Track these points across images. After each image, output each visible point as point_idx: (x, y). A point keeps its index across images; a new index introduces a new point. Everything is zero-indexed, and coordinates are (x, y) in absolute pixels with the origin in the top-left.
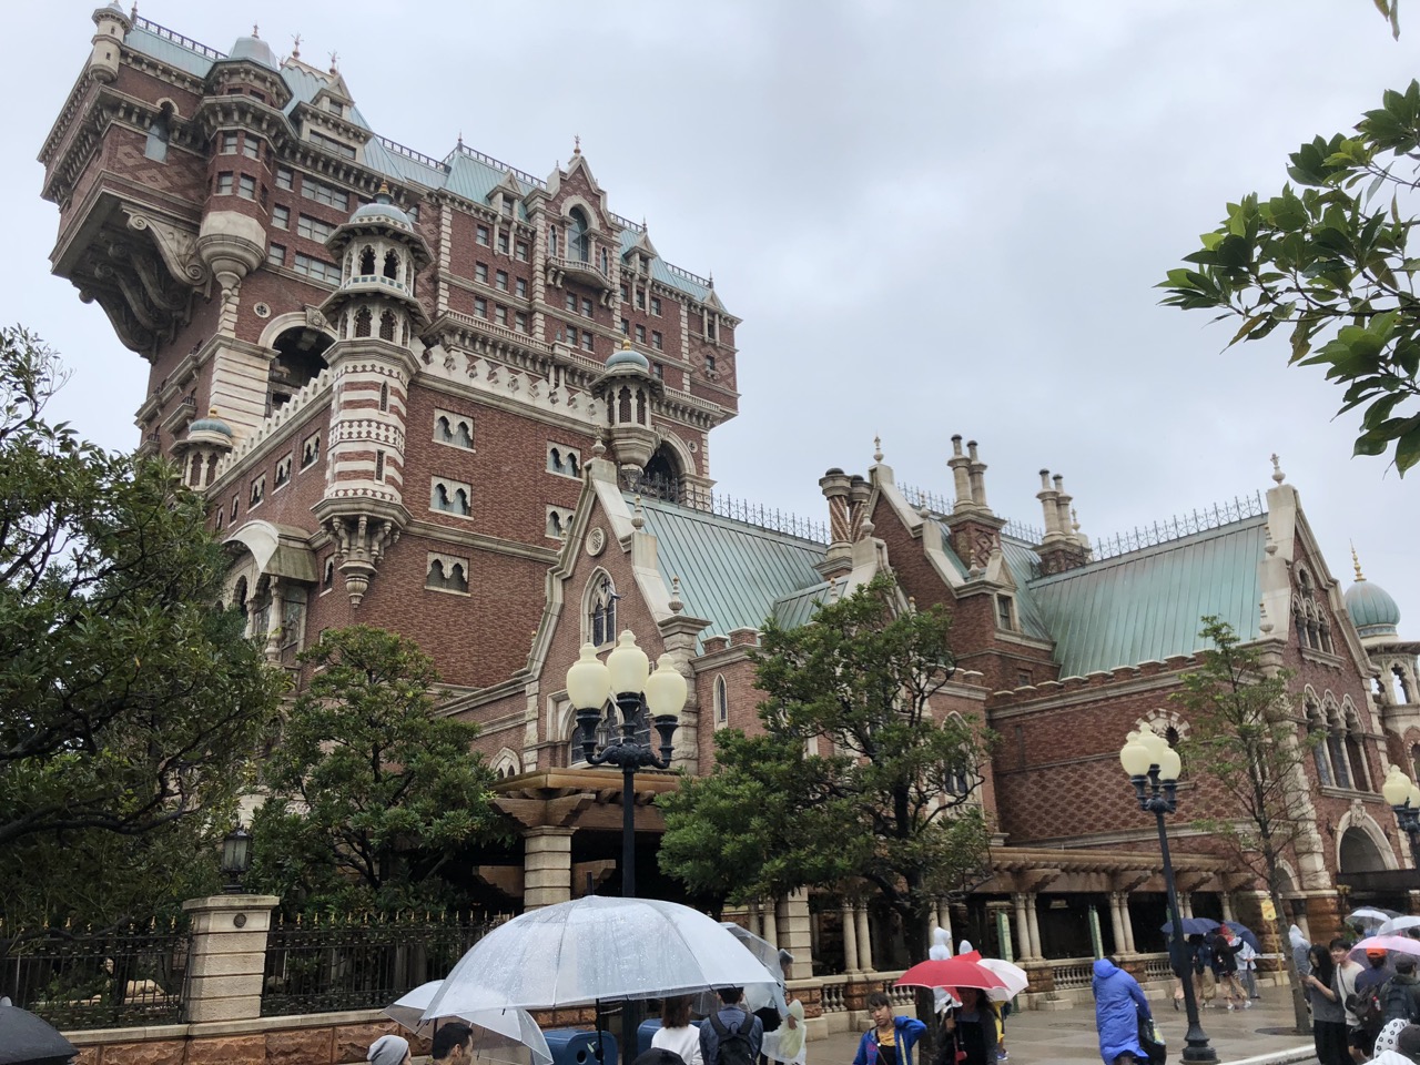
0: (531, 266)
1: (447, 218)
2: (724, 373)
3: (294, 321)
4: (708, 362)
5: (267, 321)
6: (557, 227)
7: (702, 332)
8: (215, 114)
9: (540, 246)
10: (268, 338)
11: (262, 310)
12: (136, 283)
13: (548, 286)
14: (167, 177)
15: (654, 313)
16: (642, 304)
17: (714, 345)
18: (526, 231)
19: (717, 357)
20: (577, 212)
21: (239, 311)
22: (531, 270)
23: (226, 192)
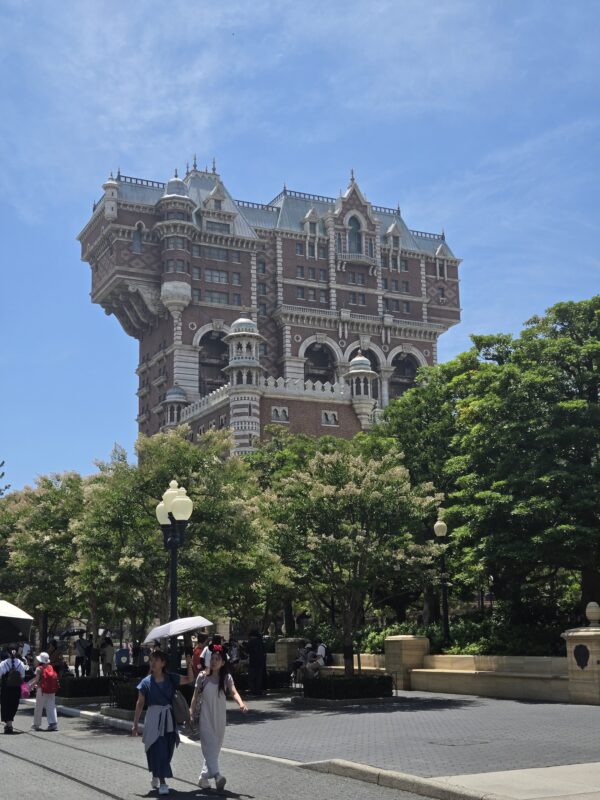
0: (328, 260)
1: (279, 245)
2: (450, 297)
3: (208, 328)
4: (440, 292)
5: (195, 331)
6: (342, 233)
7: (435, 274)
8: (163, 229)
9: (332, 248)
10: (197, 340)
11: (193, 326)
12: (131, 308)
13: (337, 272)
14: (143, 261)
15: (403, 271)
16: (395, 266)
17: (444, 281)
18: (324, 240)
19: (446, 287)
20: (354, 220)
21: (182, 330)
22: (327, 263)
23: (171, 271)
